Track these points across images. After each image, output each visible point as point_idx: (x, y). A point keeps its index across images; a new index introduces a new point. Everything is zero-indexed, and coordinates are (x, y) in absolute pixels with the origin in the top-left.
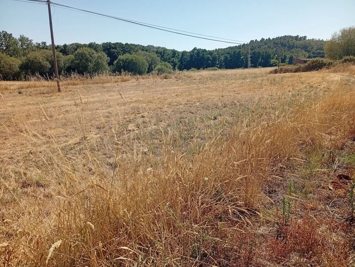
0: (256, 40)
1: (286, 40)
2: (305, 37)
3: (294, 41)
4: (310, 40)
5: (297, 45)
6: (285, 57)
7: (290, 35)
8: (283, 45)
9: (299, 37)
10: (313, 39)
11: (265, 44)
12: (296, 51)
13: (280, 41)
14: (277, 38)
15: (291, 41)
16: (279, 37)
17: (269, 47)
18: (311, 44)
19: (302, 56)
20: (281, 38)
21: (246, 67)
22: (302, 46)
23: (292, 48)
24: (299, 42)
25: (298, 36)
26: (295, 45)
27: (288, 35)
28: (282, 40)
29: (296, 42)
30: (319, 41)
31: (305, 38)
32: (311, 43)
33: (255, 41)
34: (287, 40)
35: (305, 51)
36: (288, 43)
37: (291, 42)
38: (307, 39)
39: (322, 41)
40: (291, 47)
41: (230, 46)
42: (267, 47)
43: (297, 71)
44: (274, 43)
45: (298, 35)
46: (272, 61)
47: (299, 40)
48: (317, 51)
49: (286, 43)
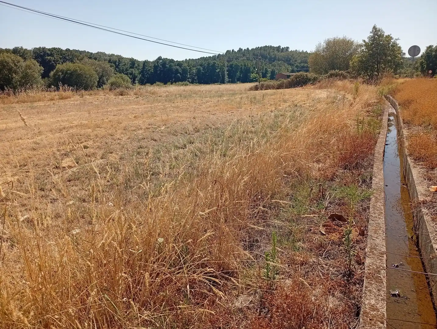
0: (233, 50)
1: (266, 51)
2: (288, 48)
3: (276, 52)
4: (293, 51)
5: (279, 57)
6: (266, 71)
7: (271, 46)
8: (264, 57)
9: (281, 48)
10: (296, 50)
11: (244, 55)
12: (278, 64)
13: (260, 52)
14: (257, 49)
15: (272, 52)
16: (259, 47)
17: (248, 59)
19: (285, 70)
20: (261, 48)
21: (223, 82)
22: (284, 58)
23: (274, 61)
24: (281, 53)
25: (279, 47)
26: (277, 57)
27: (269, 46)
28: (262, 51)
29: (278, 54)
30: (303, 52)
31: (287, 49)
33: (231, 51)
34: (268, 51)
35: (289, 64)
36: (269, 55)
37: (272, 54)
38: (290, 50)
39: (306, 52)
40: (272, 60)
41: (203, 57)
42: (246, 59)
43: (279, 87)
44: (254, 54)
46: (253, 75)
47: (280, 51)
48: (301, 65)
49: (266, 54)
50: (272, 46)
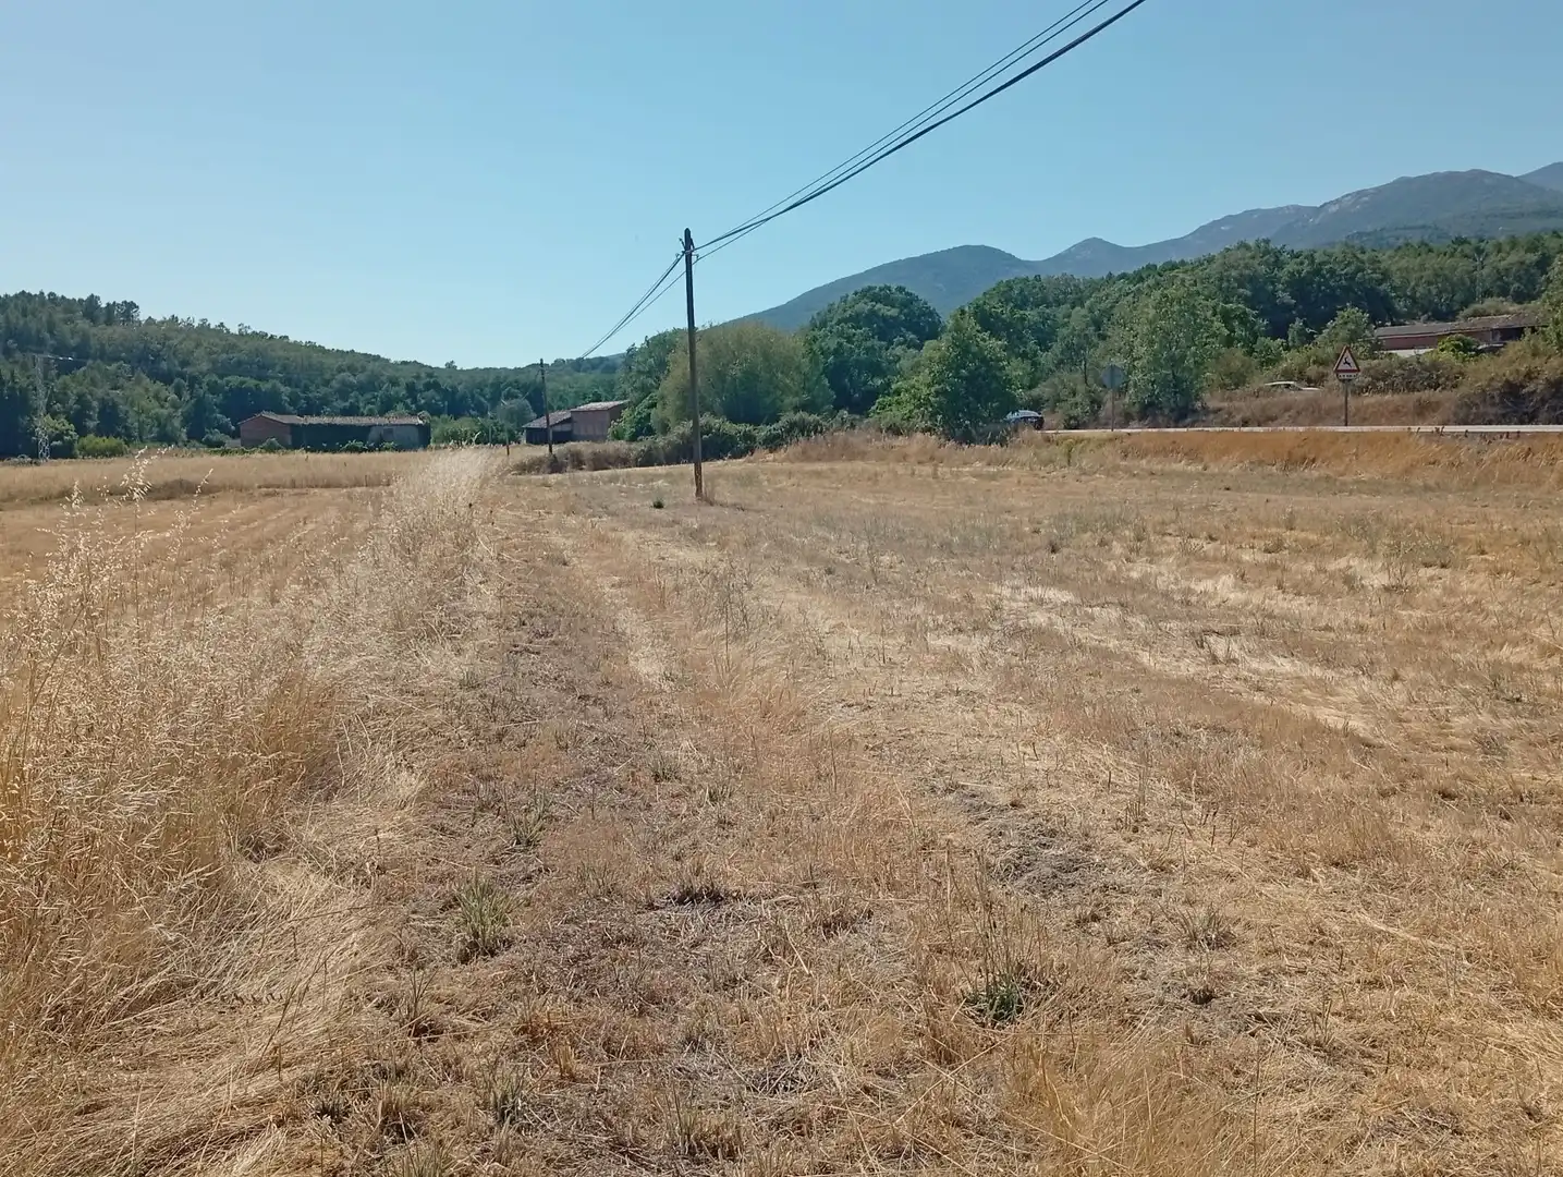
1: (33, 314)
2: (131, 306)
3: (83, 324)
4: (163, 322)
5: (103, 345)
7: (51, 294)
9: (104, 305)
10: (174, 319)
12: (107, 374)
15: (66, 321)
18: (175, 342)
22: (129, 349)
24: (110, 330)
25: (93, 300)
26: (93, 342)
27: (42, 293)
28: (14, 316)
29: (94, 330)
30: (204, 327)
31: (128, 311)
32: (169, 339)
34: (43, 317)
36: (51, 332)
37: (66, 328)
38: (143, 316)
39: (224, 330)
40: (74, 357)
45: (92, 295)
47: (102, 319)
48: (228, 382)
49: (39, 331)
50: (59, 295)
